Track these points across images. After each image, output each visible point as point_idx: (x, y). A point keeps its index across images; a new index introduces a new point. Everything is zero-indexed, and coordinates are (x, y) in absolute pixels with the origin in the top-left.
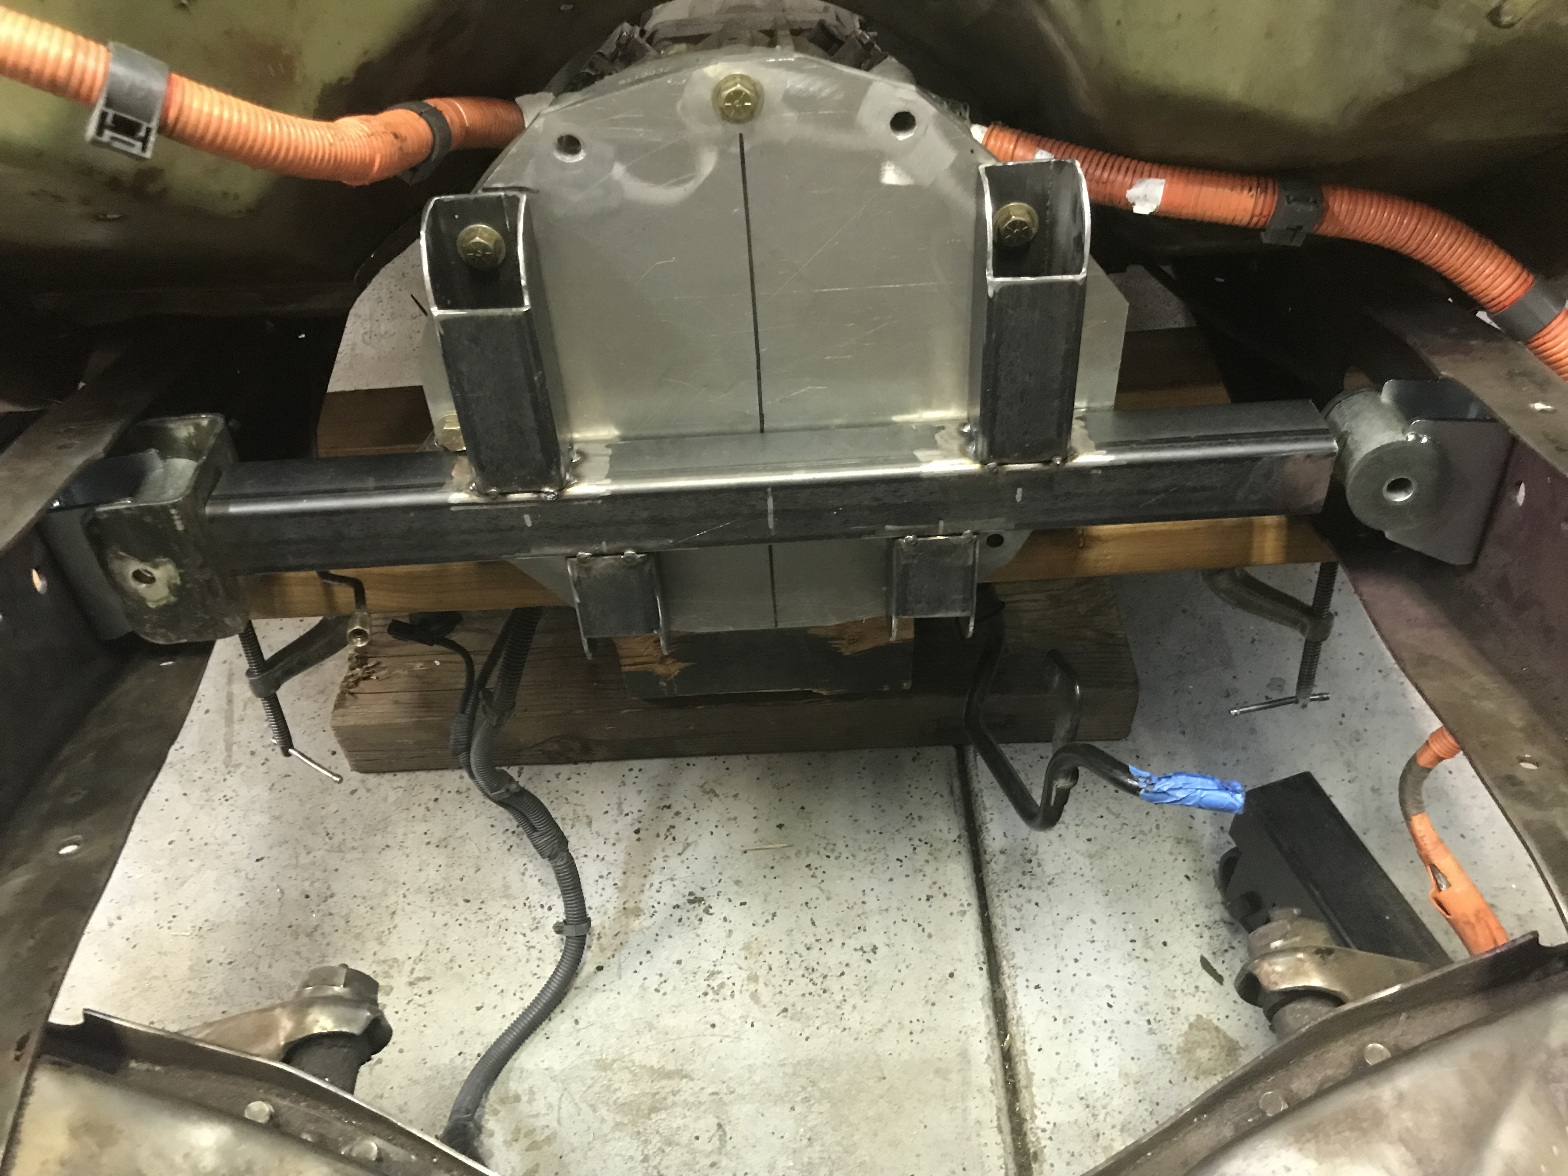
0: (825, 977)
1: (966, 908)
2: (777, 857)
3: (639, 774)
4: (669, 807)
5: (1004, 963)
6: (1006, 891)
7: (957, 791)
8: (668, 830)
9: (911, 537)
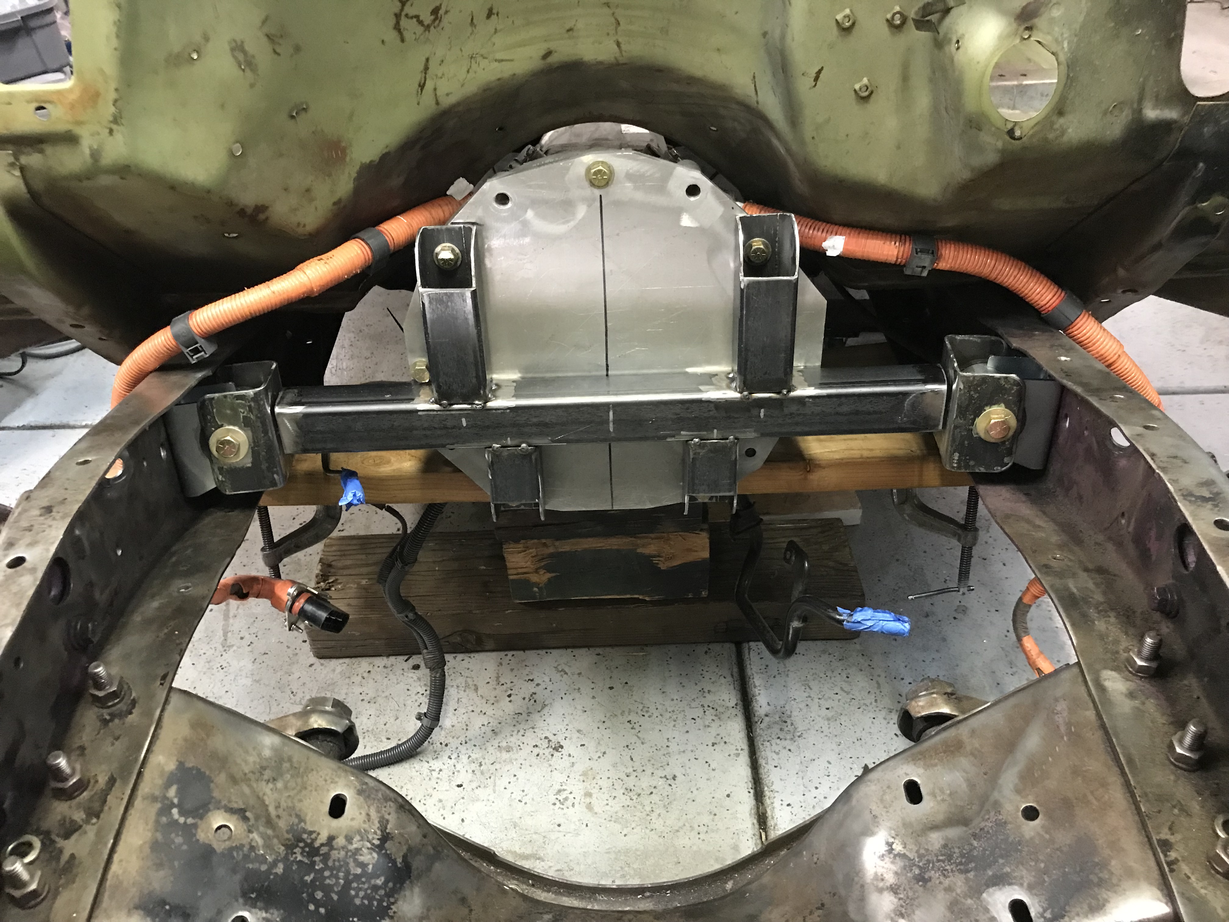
0: (639, 795)
1: (739, 752)
2: (608, 715)
3: (512, 659)
4: (532, 680)
5: (766, 788)
6: (768, 741)
7: (736, 675)
8: (531, 696)
9: (697, 440)
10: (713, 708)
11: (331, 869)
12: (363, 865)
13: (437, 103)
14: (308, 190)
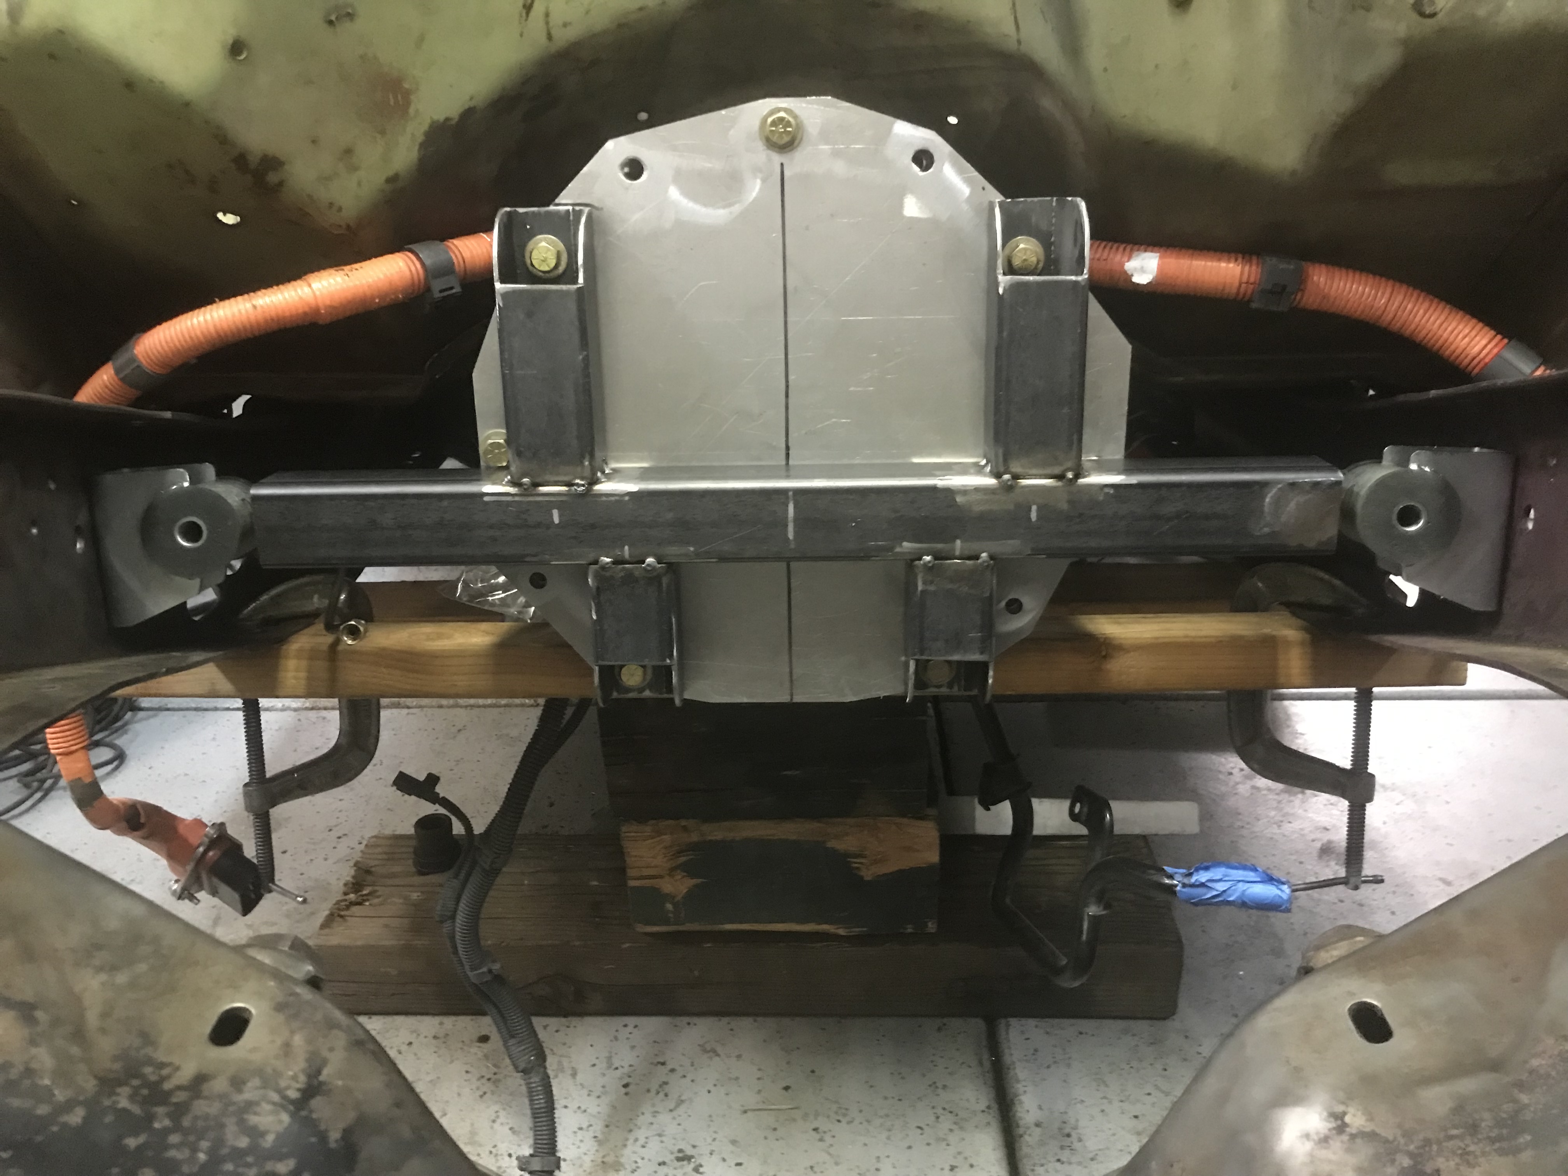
2: (781, 1119)
3: (635, 1031)
4: (663, 1064)
6: (1042, 1165)
7: (987, 1064)
8: (660, 1086)
9: (928, 558)
10: (951, 1112)
11: (185, 1132)
12: (255, 1133)
13: (550, 37)
14: (348, 152)
